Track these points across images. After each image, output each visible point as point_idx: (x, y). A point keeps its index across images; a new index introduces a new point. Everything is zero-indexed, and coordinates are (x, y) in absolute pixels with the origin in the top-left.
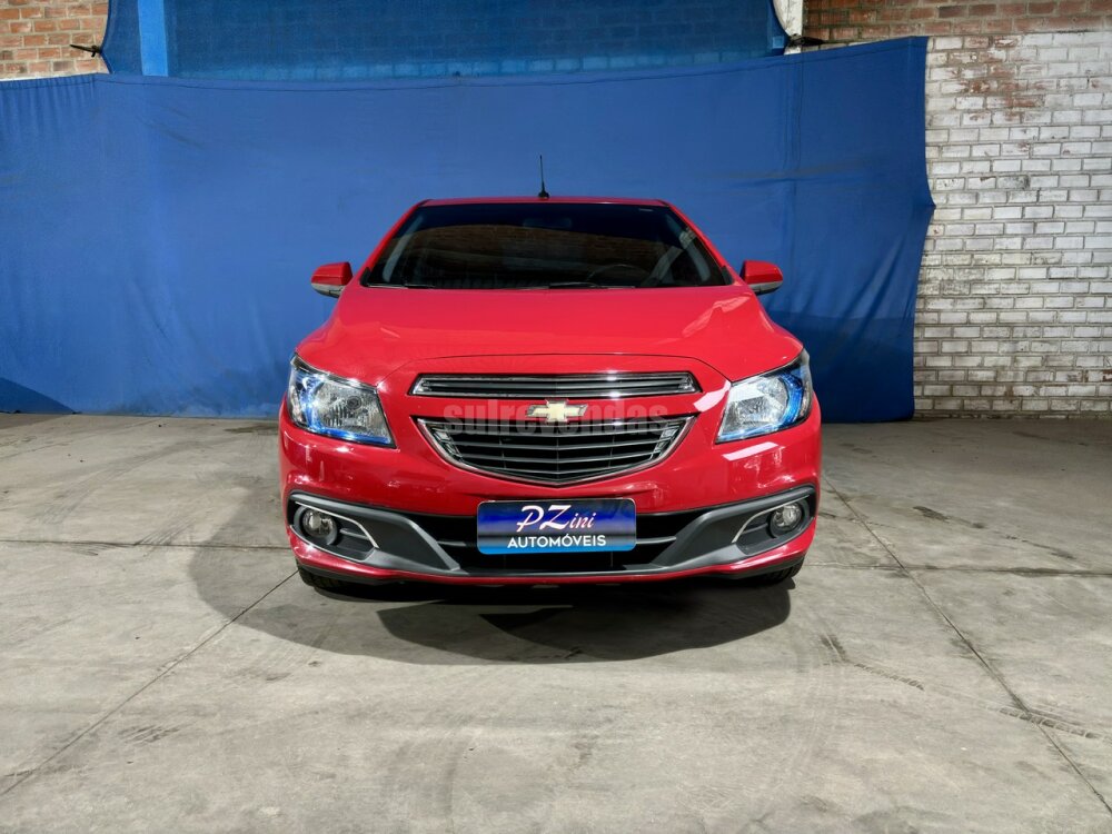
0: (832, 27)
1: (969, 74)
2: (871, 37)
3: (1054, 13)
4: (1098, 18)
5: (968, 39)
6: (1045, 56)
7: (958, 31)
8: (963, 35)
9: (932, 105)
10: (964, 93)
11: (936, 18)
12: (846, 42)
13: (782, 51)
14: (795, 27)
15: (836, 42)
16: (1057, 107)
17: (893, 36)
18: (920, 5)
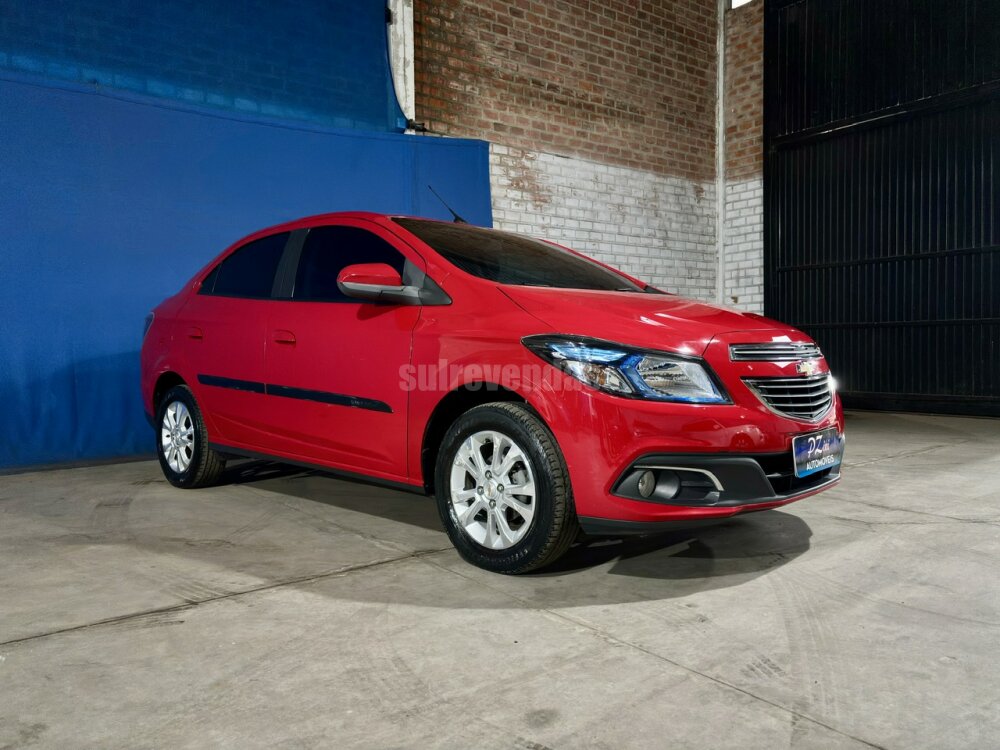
0: (431, 120)
1: (513, 174)
2: (455, 134)
3: (553, 143)
4: (573, 151)
5: (511, 149)
6: (551, 170)
7: (505, 142)
8: (508, 146)
9: (495, 192)
10: (510, 186)
11: (492, 130)
12: (442, 134)
13: (404, 131)
14: (411, 114)
15: (434, 132)
16: (558, 205)
17: (467, 136)
18: (483, 118)
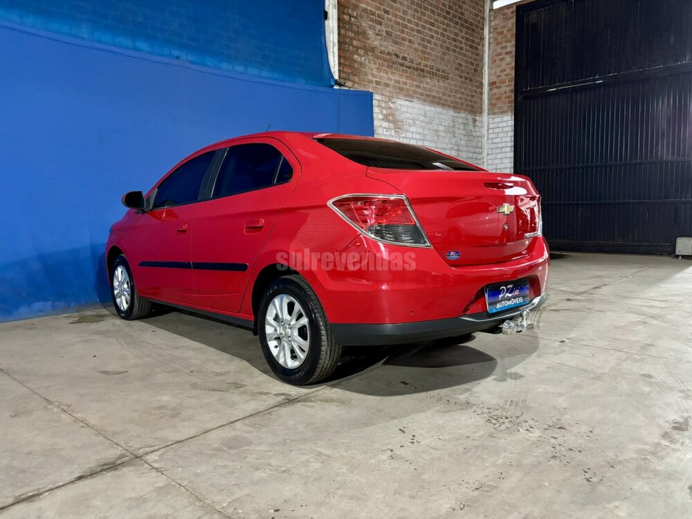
0: (345, 79)
1: (384, 112)
2: (356, 87)
3: (404, 93)
4: (414, 97)
5: (384, 97)
6: (404, 109)
7: (380, 92)
8: (382, 95)
9: (376, 123)
10: (383, 119)
11: (374, 85)
12: (350, 88)
13: (333, 86)
14: (336, 76)
15: (346, 87)
16: (407, 131)
17: (362, 89)
18: (370, 77)
